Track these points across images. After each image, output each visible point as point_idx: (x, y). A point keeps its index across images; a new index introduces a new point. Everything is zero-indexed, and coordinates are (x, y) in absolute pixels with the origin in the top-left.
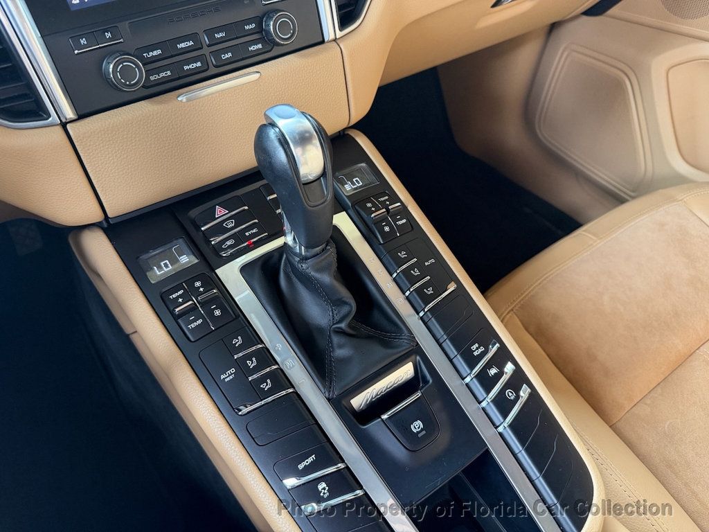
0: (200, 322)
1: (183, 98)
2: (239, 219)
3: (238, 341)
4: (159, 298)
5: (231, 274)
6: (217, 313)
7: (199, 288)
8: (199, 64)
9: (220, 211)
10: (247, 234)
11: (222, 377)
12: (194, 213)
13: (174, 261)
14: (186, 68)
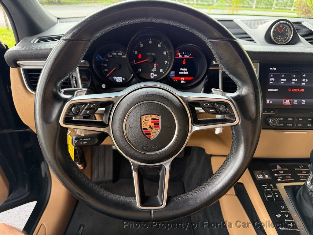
0: (271, 196)
1: (286, 133)
2: (285, 172)
3: (283, 207)
4: (259, 184)
5: (281, 187)
6: (277, 196)
7: (272, 186)
8: (291, 125)
9: (278, 167)
10: (287, 177)
11: (276, 215)
12: (271, 164)
13: (264, 176)
14: (287, 125)
